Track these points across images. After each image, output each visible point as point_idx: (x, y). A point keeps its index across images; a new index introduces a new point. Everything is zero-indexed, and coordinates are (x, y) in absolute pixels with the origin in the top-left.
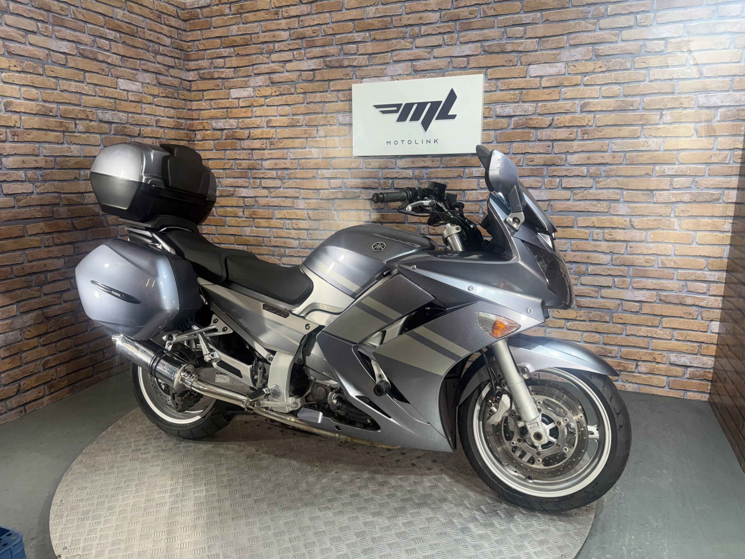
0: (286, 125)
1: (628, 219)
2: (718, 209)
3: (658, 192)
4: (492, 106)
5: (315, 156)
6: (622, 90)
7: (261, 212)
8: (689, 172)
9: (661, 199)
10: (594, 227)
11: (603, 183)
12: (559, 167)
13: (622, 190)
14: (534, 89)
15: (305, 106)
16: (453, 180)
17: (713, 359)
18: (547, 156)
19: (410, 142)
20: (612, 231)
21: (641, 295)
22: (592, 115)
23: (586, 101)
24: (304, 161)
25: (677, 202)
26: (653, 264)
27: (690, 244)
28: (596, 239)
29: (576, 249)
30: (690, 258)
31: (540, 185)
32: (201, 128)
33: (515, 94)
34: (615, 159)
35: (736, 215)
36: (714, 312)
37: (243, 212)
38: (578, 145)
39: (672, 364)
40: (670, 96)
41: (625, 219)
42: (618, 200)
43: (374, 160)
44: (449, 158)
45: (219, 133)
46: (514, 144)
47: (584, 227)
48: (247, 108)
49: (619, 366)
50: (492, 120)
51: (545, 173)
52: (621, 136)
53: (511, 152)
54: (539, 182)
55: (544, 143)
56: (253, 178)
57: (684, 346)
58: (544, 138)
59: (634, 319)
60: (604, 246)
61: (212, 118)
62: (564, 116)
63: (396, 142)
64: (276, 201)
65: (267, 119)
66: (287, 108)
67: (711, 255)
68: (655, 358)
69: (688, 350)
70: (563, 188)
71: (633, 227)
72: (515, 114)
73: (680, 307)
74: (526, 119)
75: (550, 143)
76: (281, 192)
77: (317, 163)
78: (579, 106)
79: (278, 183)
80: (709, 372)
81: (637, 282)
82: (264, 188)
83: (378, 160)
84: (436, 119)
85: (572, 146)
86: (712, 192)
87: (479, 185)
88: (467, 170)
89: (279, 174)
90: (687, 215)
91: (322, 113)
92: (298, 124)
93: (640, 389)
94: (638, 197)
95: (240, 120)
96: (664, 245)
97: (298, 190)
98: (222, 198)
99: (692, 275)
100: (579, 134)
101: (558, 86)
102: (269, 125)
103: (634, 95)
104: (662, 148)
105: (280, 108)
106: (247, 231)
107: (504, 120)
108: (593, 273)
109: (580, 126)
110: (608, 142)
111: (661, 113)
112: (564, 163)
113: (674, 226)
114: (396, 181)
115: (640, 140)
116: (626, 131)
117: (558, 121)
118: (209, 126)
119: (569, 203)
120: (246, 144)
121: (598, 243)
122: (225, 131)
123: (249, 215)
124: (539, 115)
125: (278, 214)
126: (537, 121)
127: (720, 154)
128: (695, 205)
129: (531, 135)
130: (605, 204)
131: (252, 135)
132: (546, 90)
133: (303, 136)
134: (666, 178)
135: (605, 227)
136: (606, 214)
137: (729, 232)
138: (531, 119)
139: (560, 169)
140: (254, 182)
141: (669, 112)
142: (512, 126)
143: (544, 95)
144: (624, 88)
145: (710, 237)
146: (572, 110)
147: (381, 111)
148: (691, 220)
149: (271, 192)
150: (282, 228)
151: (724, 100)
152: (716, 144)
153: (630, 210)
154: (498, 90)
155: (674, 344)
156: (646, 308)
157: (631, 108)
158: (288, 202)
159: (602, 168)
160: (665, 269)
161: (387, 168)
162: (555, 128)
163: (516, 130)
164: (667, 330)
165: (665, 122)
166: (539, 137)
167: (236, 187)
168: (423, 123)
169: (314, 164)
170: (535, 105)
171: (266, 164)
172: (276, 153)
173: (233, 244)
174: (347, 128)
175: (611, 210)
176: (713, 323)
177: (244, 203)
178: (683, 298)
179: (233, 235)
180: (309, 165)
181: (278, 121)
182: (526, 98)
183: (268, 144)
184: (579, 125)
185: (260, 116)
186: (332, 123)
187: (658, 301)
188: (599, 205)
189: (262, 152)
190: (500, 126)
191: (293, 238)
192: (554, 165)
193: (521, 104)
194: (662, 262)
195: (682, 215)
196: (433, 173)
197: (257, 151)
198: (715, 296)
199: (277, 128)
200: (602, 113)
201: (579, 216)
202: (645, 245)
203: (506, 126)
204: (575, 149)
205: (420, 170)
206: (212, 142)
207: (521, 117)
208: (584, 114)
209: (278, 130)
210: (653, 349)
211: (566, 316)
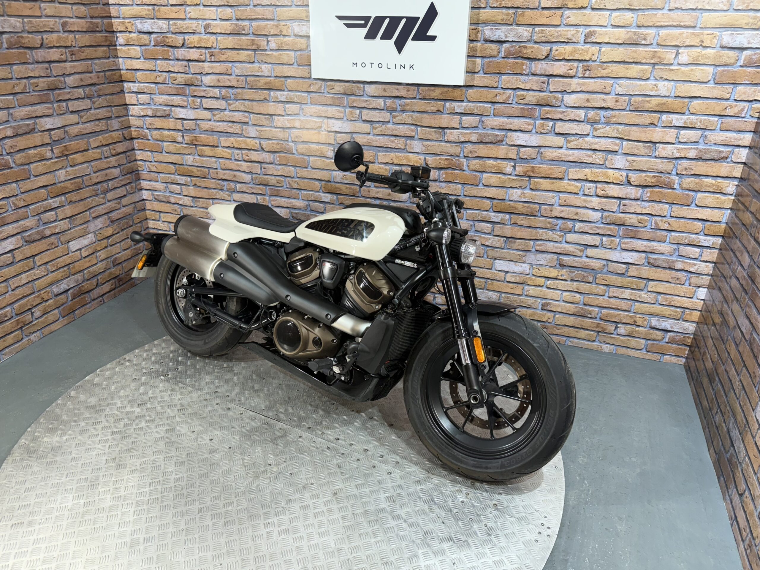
0: (228, 32)
1: (624, 174)
2: (724, 169)
3: (661, 146)
4: (480, 28)
5: (266, 73)
6: (635, 19)
7: (204, 138)
8: (699, 124)
9: (664, 154)
10: (586, 180)
11: (601, 131)
12: (554, 109)
13: (622, 141)
14: (532, 9)
15: (251, 9)
16: (431, 115)
17: (695, 325)
18: (541, 94)
19: (380, 66)
20: (606, 186)
21: (629, 257)
22: (597, 47)
23: (592, 29)
24: (252, 78)
25: (682, 158)
26: (646, 224)
27: (689, 206)
28: (586, 193)
29: (564, 203)
30: (687, 221)
31: (530, 127)
32: (122, 29)
33: (508, 14)
34: (617, 104)
35: (743, 177)
36: (702, 278)
37: (183, 136)
38: (577, 84)
39: (652, 328)
40: (691, 31)
41: (621, 174)
42: (615, 152)
43: (338, 84)
44: (427, 88)
45: (146, 36)
46: (504, 77)
47: (575, 180)
48: (179, 7)
49: (597, 327)
50: (479, 44)
51: (537, 114)
52: (629, 76)
53: (499, 86)
54: (529, 124)
55: (538, 78)
56: (192, 96)
57: (667, 311)
58: (538, 72)
59: (619, 280)
60: (595, 202)
61: (135, 17)
62: (564, 46)
63: (364, 65)
64: (222, 127)
65: (204, 23)
66: (229, 10)
67: (709, 219)
68: (635, 321)
69: (670, 315)
70: (556, 134)
71: (629, 182)
72: (507, 39)
73: (668, 271)
74: (520, 47)
75: (545, 79)
76: (226, 116)
77: (269, 83)
78: (583, 35)
79: (222, 104)
80: (689, 338)
81: (625, 243)
82: (206, 109)
83: (342, 84)
84: (413, 39)
85: (570, 84)
86: (721, 149)
87: (460, 123)
88: (448, 104)
89: (223, 93)
90: (690, 173)
91: (273, 20)
92: (243, 32)
93: (616, 350)
94: (638, 149)
95: (171, 22)
96: (660, 205)
97: (246, 114)
98: (156, 119)
99: (686, 238)
100: (580, 70)
101: (560, 8)
102: (208, 31)
103: (648, 26)
104: (672, 95)
105: (220, 9)
106: (189, 160)
107: (494, 46)
108: (581, 231)
109: (582, 60)
110: (612, 82)
111: (678, 51)
112: (559, 104)
113: (674, 184)
114: (364, 112)
115: (648, 82)
116: (634, 70)
117: (557, 52)
118: (133, 27)
119: (561, 151)
120: (181, 53)
121: (589, 198)
122: (153, 36)
123: (190, 141)
124: (536, 42)
125: (225, 141)
126: (532, 50)
127: (736, 105)
128: (700, 163)
129: (524, 67)
130: (601, 155)
131: (187, 42)
132: (546, 12)
133: (250, 48)
134: (673, 130)
135: (598, 181)
136: (601, 166)
137: (731, 195)
138: (525, 47)
139: (555, 111)
140: (194, 102)
141: (686, 51)
142: (502, 54)
143: (541, 17)
144: (638, 16)
145: (710, 199)
146: (574, 40)
147: (345, 24)
148: (693, 179)
149: (214, 115)
150: (231, 159)
151: (752, 41)
152: (733, 93)
153: (628, 163)
154: (488, 7)
155: (657, 308)
156: (633, 271)
157: (643, 42)
158: (236, 128)
159: (602, 113)
160: (658, 231)
161: (353, 94)
162: (553, 60)
163: (506, 60)
164: (652, 294)
165: (680, 63)
166: (533, 70)
167: (172, 106)
168: (396, 43)
169: (266, 83)
170: (531, 29)
171: (207, 80)
172: (219, 67)
173: (173, 174)
174: (303, 41)
175: (607, 162)
176: (701, 289)
177: (183, 126)
178: (673, 262)
179: (172, 163)
180: (259, 85)
181: (219, 26)
182: (520, 20)
183: (208, 55)
184: (580, 59)
185: (196, 19)
186: (284, 33)
187: (646, 264)
188: (594, 156)
189: (201, 64)
190: (489, 52)
191: (245, 172)
192: (548, 105)
193: (514, 27)
194: (656, 223)
195: (684, 173)
196: (408, 104)
197: (194, 63)
198: (706, 262)
199: (218, 35)
200: (609, 45)
201: (571, 167)
202: (639, 203)
203: (495, 53)
204: (574, 87)
205: (393, 100)
206: (138, 48)
207: (514, 44)
208: (588, 46)
209: (219, 38)
210: (635, 313)
211: (547, 274)
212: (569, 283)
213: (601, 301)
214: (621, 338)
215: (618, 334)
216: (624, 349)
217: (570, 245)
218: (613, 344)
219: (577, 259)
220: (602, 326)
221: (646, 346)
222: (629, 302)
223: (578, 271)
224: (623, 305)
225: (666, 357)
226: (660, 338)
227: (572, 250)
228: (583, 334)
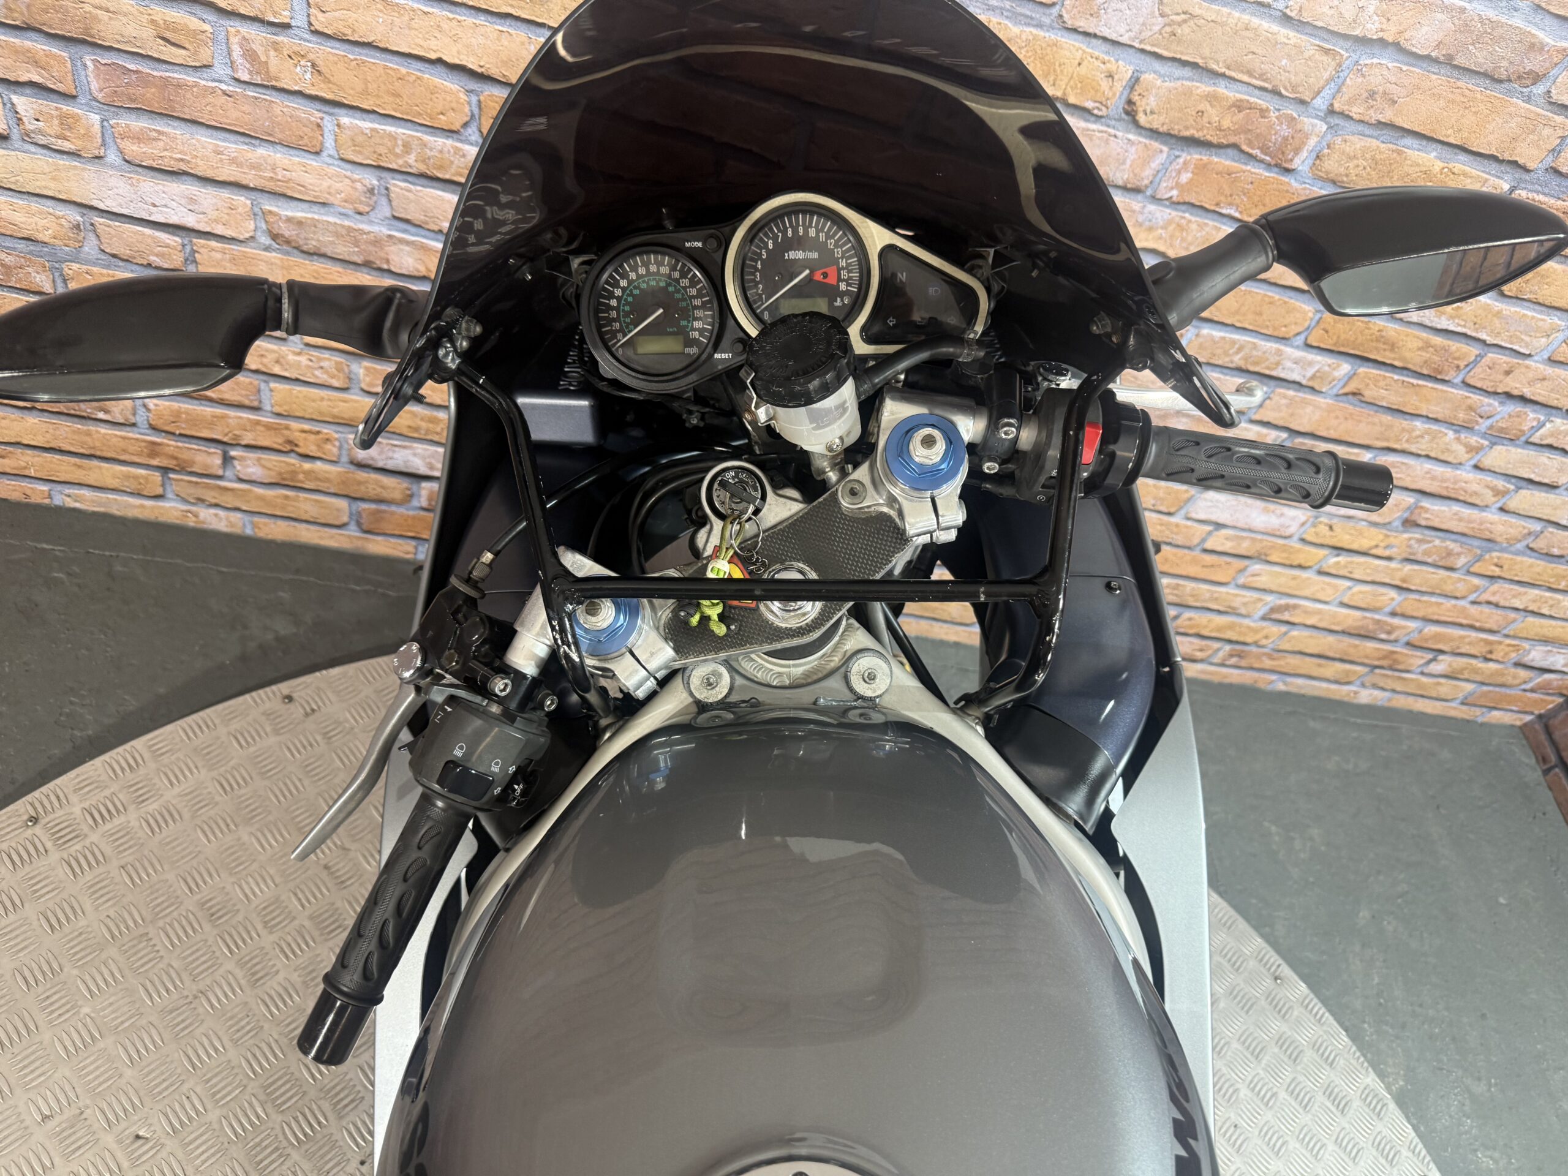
39: (1518, 664)
49: (1383, 658)
68: (1491, 652)
93: (1389, 700)
210: (1507, 636)
211: (1345, 541)
212: (1393, 565)
213: (1446, 608)
214: (1424, 679)
215: (1422, 673)
216: (1411, 699)
217: (1480, 476)
218: (1394, 691)
219: (1466, 511)
220: (1395, 656)
221: (1471, 694)
222: (1513, 615)
223: (1443, 540)
224: (1491, 618)
225: (1495, 713)
226: (1517, 682)
227: (1474, 487)
228: (1334, 669)
